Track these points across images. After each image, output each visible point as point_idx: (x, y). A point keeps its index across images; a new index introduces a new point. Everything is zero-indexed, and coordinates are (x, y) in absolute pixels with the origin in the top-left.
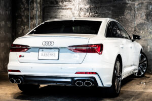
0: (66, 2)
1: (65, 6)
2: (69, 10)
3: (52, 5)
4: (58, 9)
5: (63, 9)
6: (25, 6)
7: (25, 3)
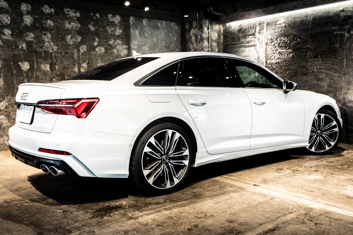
0: (250, 37)
1: (248, 42)
2: (252, 48)
3: (234, 43)
4: (241, 47)
5: (246, 47)
6: (195, 46)
7: (194, 41)
